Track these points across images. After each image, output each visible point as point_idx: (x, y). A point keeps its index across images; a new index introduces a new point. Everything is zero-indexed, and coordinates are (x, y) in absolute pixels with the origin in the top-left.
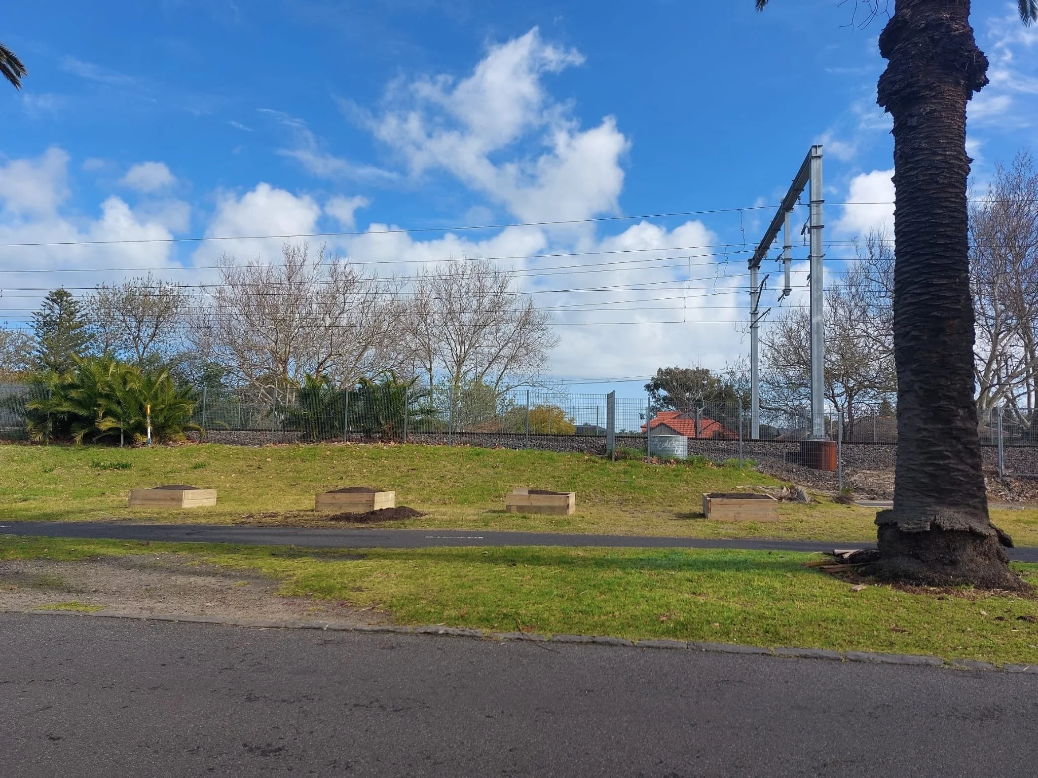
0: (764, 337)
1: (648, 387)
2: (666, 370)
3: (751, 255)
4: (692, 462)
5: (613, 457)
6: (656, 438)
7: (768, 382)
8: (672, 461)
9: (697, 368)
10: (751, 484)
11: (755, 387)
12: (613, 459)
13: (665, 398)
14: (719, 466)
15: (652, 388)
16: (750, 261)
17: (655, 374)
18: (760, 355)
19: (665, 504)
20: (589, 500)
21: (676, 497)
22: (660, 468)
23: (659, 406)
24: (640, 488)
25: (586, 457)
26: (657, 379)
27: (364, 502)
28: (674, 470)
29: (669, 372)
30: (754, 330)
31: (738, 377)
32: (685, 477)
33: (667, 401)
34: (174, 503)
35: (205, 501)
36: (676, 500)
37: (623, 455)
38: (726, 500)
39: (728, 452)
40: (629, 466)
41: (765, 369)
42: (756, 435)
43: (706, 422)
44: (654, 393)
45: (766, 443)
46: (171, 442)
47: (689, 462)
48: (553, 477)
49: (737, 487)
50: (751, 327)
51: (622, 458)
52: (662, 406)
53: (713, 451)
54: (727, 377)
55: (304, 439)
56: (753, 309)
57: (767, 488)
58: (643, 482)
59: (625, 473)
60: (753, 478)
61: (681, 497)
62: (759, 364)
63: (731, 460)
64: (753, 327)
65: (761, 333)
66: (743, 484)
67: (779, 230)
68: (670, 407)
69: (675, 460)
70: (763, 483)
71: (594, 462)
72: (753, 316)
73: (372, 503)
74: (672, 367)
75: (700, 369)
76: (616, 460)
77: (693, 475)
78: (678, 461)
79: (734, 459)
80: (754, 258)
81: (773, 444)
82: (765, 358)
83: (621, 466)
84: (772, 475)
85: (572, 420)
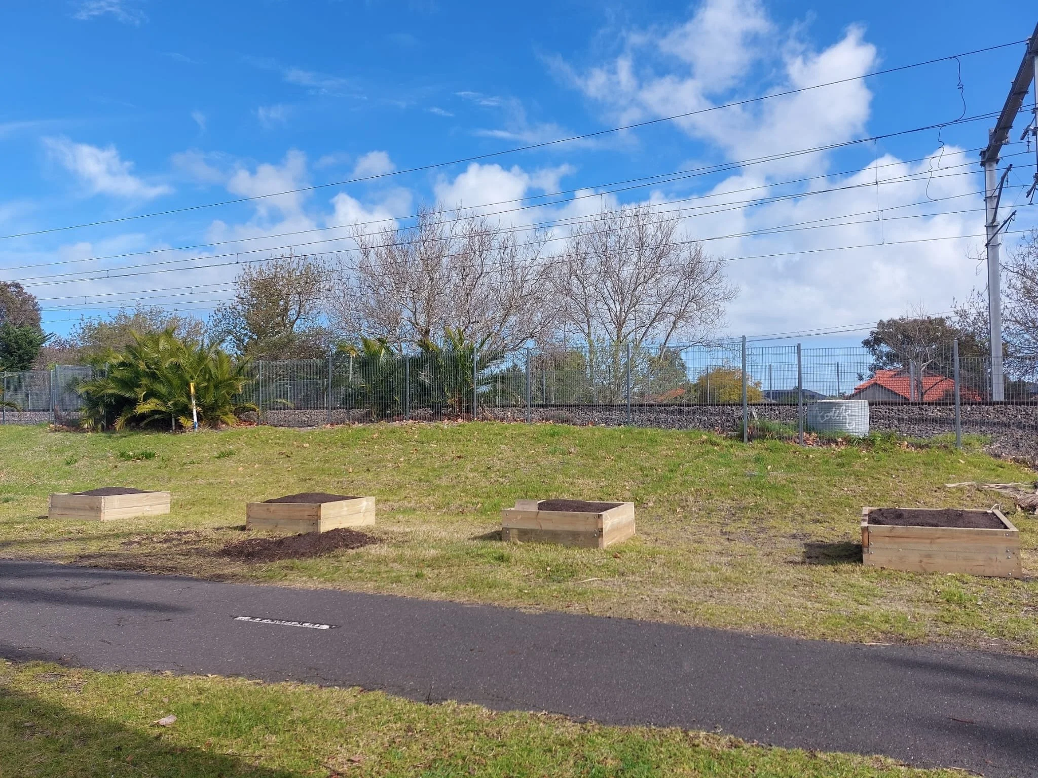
0: (1010, 262)
1: (867, 343)
2: (888, 322)
3: (985, 144)
4: (873, 442)
5: (746, 435)
6: (815, 405)
7: (1017, 321)
8: (840, 440)
9: (928, 318)
10: (974, 479)
11: (995, 328)
12: (746, 439)
13: (888, 355)
14: (919, 447)
15: (872, 343)
16: (983, 153)
17: (874, 327)
18: (1003, 286)
19: (808, 517)
20: (683, 507)
21: (831, 503)
22: (816, 451)
23: (881, 364)
24: (773, 487)
25: (705, 437)
26: (877, 333)
27: (306, 517)
28: (840, 456)
29: (892, 323)
30: (993, 249)
31: (972, 318)
32: (857, 467)
33: (891, 358)
34: (93, 514)
35: (147, 508)
36: (829, 509)
37: (761, 433)
38: (900, 529)
39: (941, 422)
40: (767, 449)
41: (1010, 304)
42: (998, 395)
43: (932, 381)
44: (874, 350)
45: (1009, 406)
46: (224, 425)
47: (868, 442)
48: (642, 469)
49: (949, 485)
50: (987, 245)
51: (759, 437)
52: (885, 364)
53: (916, 421)
54: (956, 318)
55: (366, 418)
56: (990, 221)
57: (1005, 488)
58: (780, 476)
59: (757, 460)
60: (979, 468)
61: (841, 503)
62: (1003, 297)
63: (945, 435)
64: (991, 245)
65: (1003, 255)
66: (961, 479)
67: (1026, 92)
68: (895, 364)
69: (845, 439)
70: (998, 476)
71: (714, 444)
72: (990, 229)
73: (315, 519)
74: (896, 317)
75: (933, 317)
76: (749, 440)
77: (872, 463)
78: (849, 441)
79: (950, 434)
80: (988, 148)
81: (1021, 408)
82: (1013, 290)
83: (753, 449)
84: (1016, 460)
85: (758, 384)
